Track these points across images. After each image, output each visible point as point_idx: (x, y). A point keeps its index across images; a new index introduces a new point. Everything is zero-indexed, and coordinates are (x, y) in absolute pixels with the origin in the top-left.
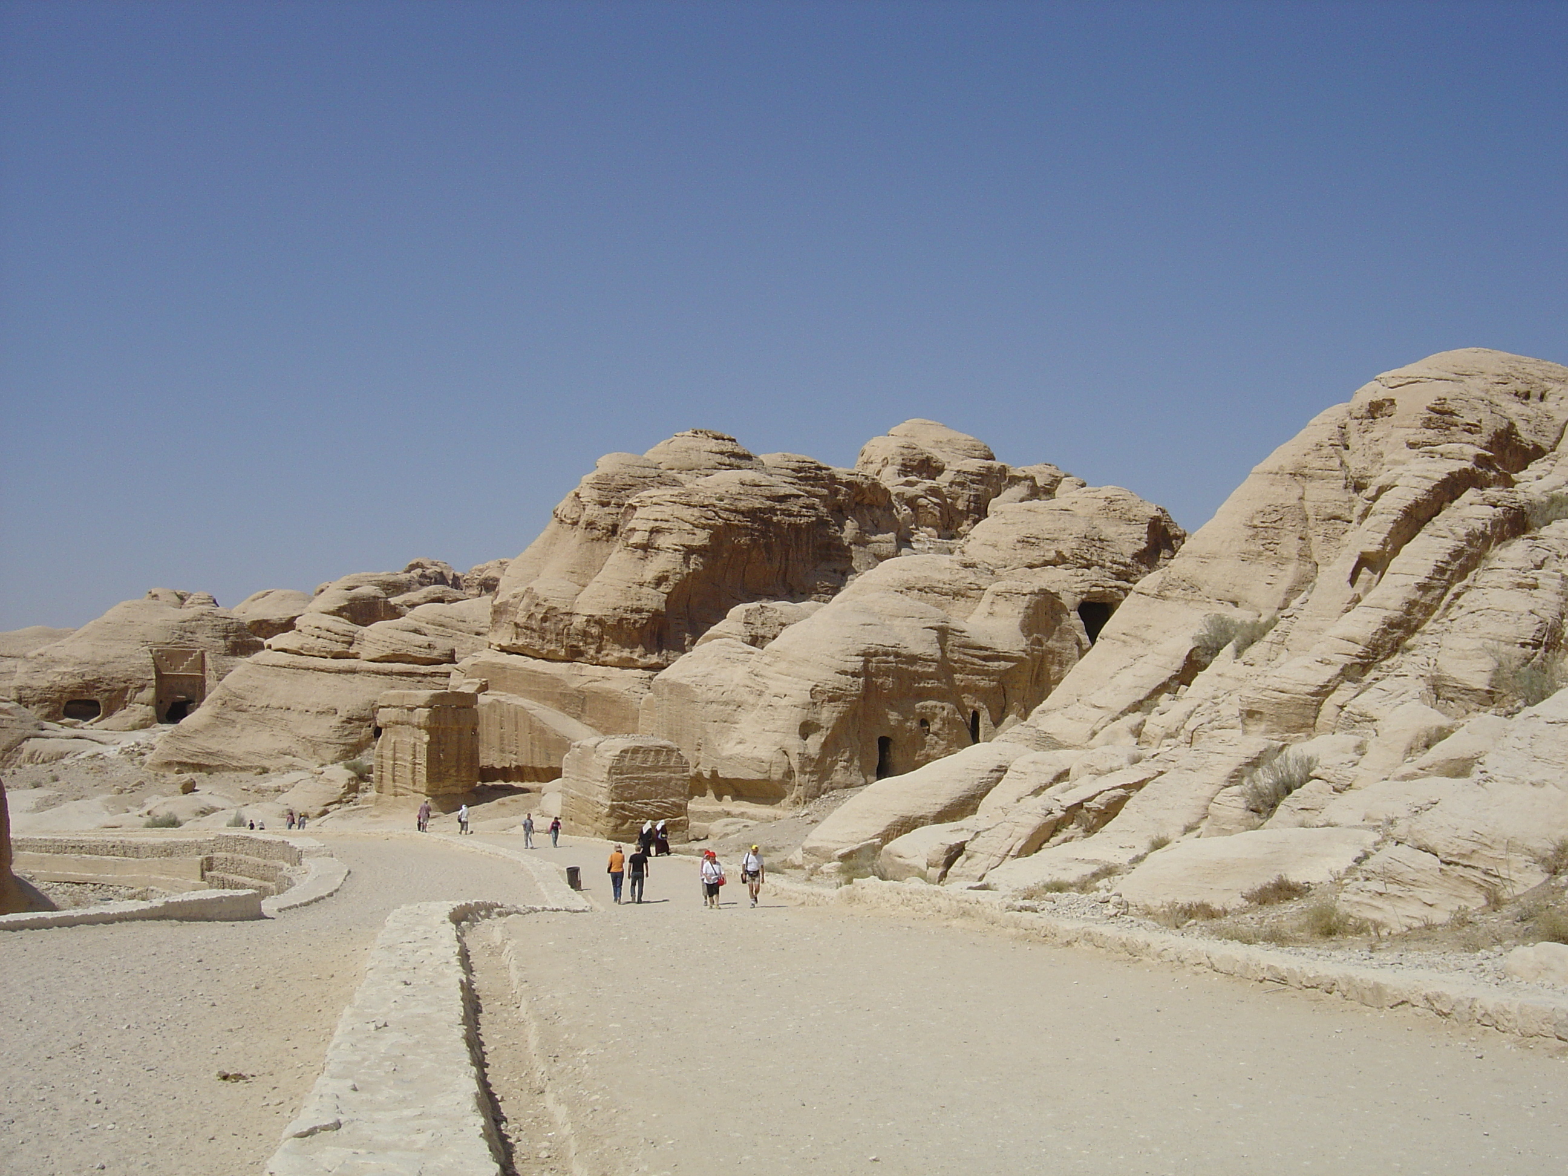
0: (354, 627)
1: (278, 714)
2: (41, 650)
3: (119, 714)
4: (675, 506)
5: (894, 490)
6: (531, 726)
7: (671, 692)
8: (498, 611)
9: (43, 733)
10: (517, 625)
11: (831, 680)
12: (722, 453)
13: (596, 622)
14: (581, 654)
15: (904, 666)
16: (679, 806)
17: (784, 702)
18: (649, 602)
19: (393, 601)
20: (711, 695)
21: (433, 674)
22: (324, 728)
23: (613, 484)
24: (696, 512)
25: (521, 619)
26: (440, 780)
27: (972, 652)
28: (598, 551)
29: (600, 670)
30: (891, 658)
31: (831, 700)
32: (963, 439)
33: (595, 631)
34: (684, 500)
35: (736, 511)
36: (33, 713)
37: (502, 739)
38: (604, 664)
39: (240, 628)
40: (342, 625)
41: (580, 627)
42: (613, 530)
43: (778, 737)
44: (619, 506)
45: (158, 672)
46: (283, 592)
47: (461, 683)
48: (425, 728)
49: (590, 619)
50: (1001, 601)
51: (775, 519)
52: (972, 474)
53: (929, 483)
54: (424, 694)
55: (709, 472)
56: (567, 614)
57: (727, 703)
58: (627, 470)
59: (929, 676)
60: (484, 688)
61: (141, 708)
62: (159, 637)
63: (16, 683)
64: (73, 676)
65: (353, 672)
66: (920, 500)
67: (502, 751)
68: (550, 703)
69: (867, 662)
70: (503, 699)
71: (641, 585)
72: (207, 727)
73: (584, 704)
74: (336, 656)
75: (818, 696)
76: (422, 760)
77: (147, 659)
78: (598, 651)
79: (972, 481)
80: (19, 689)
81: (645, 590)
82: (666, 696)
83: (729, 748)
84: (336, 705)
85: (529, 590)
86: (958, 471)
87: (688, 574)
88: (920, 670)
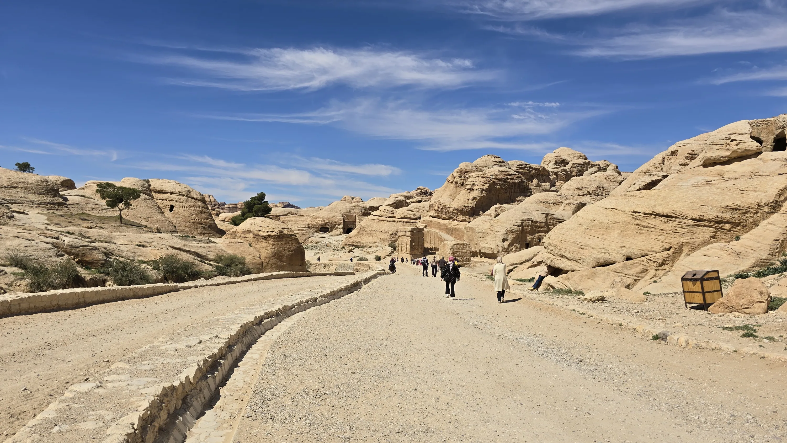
0: (394, 209)
1: (374, 232)
2: (314, 214)
3: (333, 231)
4: (479, 178)
5: (550, 170)
6: (438, 237)
7: (469, 230)
8: (431, 206)
9: (314, 236)
10: (435, 210)
11: (512, 228)
12: (496, 161)
13: (456, 210)
14: (452, 218)
15: (534, 224)
16: (469, 259)
17: (498, 233)
18: (471, 204)
19: (407, 201)
20: (480, 231)
21: (414, 222)
22: (386, 236)
23: (463, 171)
24: (485, 179)
25: (436, 208)
26: (413, 250)
27: (556, 220)
28: (458, 190)
29: (457, 223)
30: (530, 222)
31: (512, 233)
32: (577, 153)
33: (456, 212)
34: (482, 176)
35: (496, 179)
36: (312, 230)
37: (430, 240)
38: (458, 221)
39: (366, 209)
40: (391, 209)
41: (452, 211)
42: (462, 184)
43: (496, 242)
44: (464, 177)
45: (344, 220)
46: (378, 198)
47: (420, 225)
48: (410, 237)
49: (455, 209)
50: (567, 206)
51: (508, 181)
52: (578, 164)
53: (563, 168)
54: (410, 228)
55: (492, 167)
56: (448, 207)
57: (484, 233)
58: (467, 167)
59: (541, 227)
60: (426, 227)
61: (340, 229)
62: (344, 211)
63: (307, 223)
64: (322, 221)
65: (394, 221)
66: (559, 173)
67: (430, 243)
68: (443, 231)
69: (522, 223)
70: (431, 230)
71: (469, 200)
72: (356, 235)
73: (452, 232)
74: (389, 217)
75: (508, 232)
76: (409, 245)
77: (341, 217)
78: (456, 217)
79: (578, 166)
80: (308, 224)
81: (470, 201)
82: (468, 231)
83: (484, 245)
84: (389, 230)
85: (439, 201)
86: (574, 164)
87: (482, 197)
88: (539, 225)
